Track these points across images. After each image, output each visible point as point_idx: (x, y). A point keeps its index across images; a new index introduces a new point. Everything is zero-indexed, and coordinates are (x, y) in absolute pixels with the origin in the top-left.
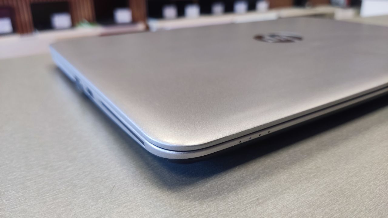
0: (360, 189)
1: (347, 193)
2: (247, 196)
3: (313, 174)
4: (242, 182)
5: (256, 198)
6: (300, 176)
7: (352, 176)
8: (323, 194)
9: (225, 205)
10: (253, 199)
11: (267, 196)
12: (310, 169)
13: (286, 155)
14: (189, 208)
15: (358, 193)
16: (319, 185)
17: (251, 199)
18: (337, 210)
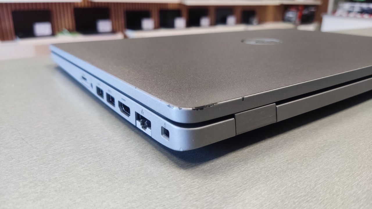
0: (360, 154)
1: (351, 156)
2: (278, 159)
3: (323, 145)
4: (271, 150)
5: (286, 160)
6: (314, 146)
7: (352, 146)
8: (334, 157)
9: (264, 164)
10: (284, 160)
11: (294, 158)
12: (319, 141)
13: (299, 133)
14: (237, 166)
15: (359, 156)
16: (329, 151)
17: (282, 160)
18: (347, 167)
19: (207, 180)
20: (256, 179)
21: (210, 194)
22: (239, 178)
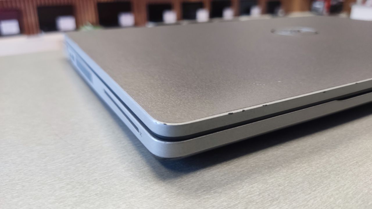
2: (346, 160)
5: (355, 162)
9: (331, 167)
11: (364, 160)
14: (300, 169)
19: (268, 186)
20: (326, 184)
21: (275, 203)
22: (305, 183)
